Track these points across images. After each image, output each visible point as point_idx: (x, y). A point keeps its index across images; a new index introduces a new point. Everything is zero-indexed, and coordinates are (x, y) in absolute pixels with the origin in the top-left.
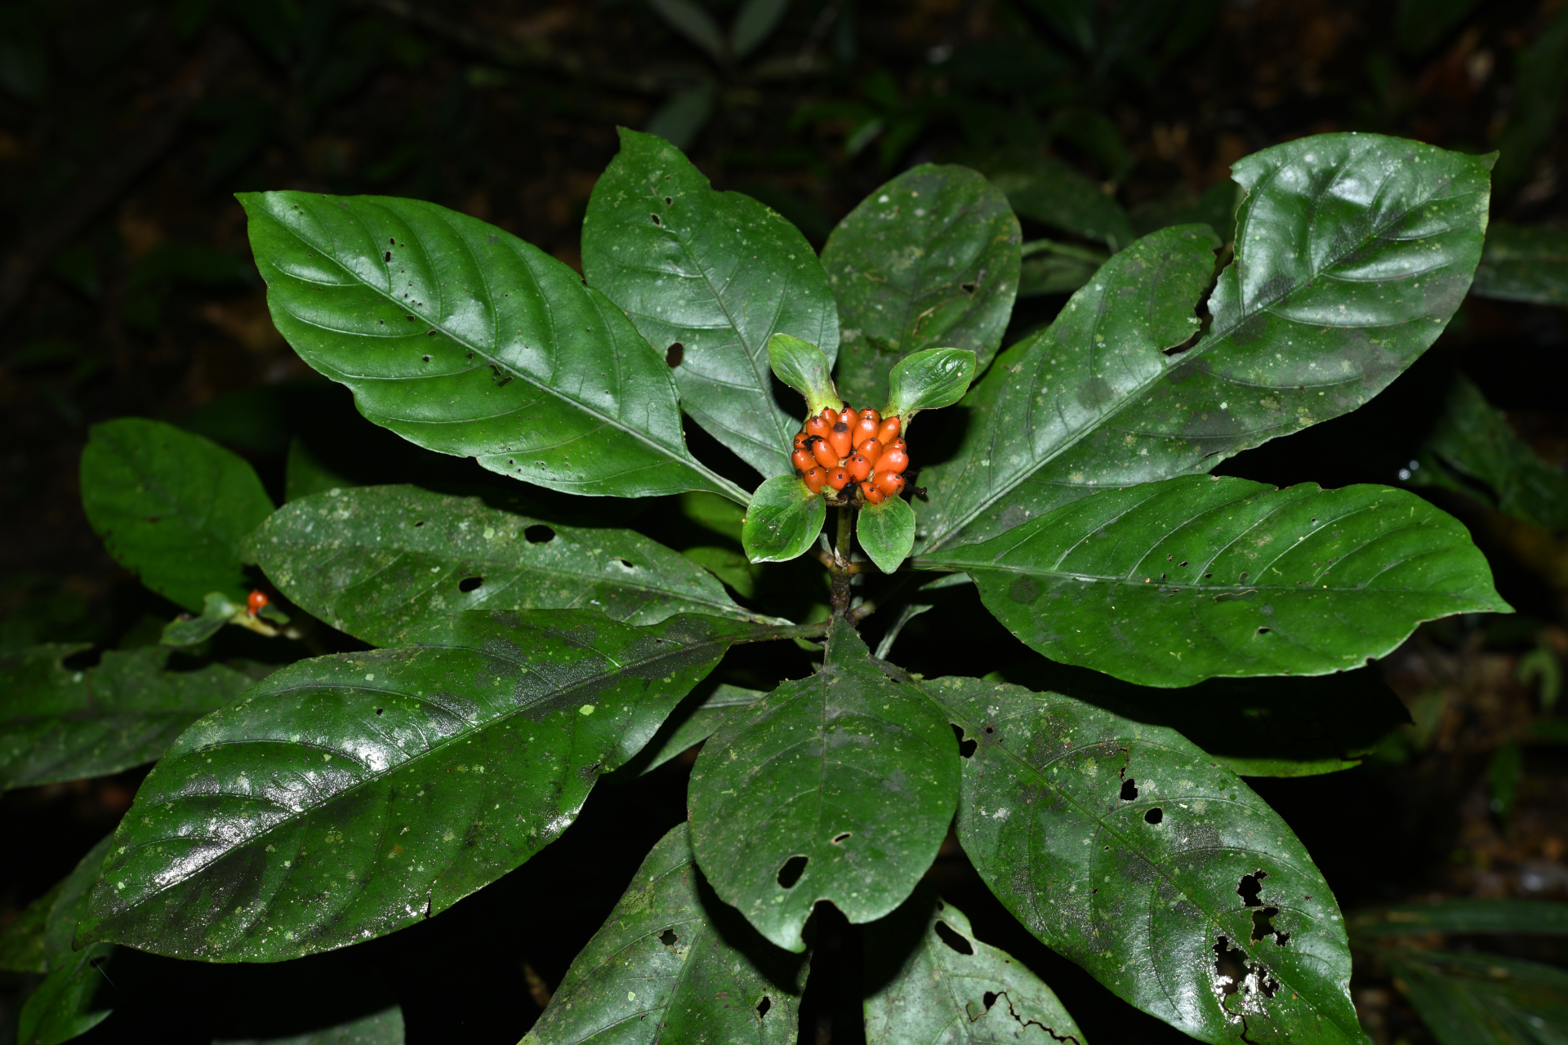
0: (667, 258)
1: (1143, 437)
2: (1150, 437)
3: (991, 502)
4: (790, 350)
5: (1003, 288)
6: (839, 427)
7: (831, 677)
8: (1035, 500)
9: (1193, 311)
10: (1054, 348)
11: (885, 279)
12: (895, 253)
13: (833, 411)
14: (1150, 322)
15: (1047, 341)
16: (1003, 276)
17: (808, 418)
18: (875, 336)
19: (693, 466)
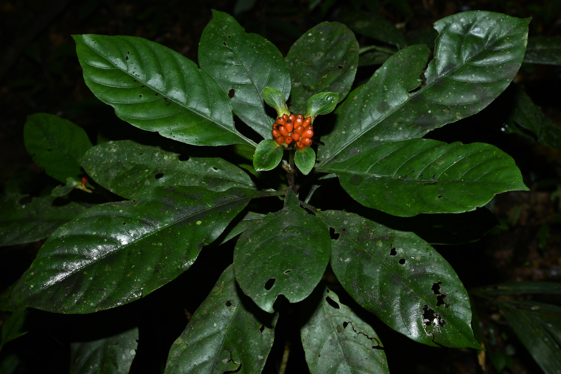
0: (229, 58)
1: (400, 123)
2: (403, 123)
3: (346, 147)
4: (271, 93)
5: (352, 67)
6: (289, 121)
7: (286, 212)
8: (361, 146)
9: (419, 77)
10: (369, 90)
11: (310, 64)
12: (314, 54)
13: (287, 115)
14: (404, 81)
15: (366, 88)
16: (352, 63)
17: (278, 118)
18: (306, 85)
19: (238, 134)
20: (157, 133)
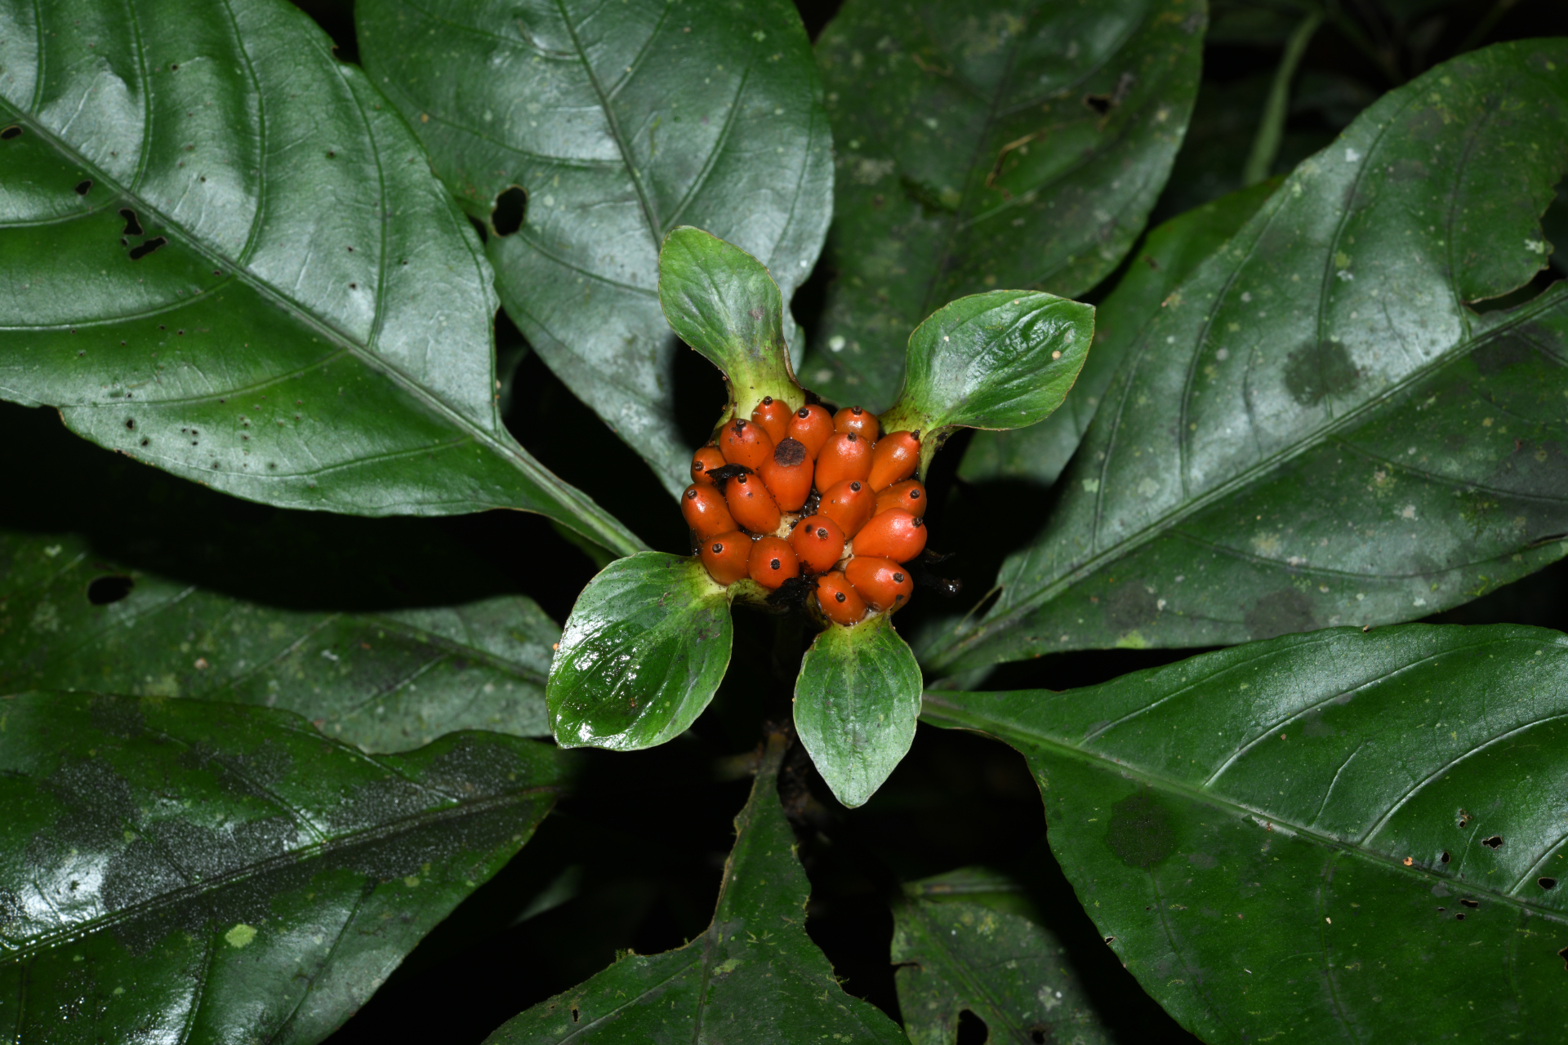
0: (516, 16)
1: (1411, 480)
2: (1425, 481)
3: (1093, 567)
4: (706, 268)
5: (1162, 116)
6: (786, 450)
7: (723, 955)
8: (1179, 579)
9: (1538, 226)
10: (1249, 268)
11: (949, 71)
12: (973, 21)
13: (781, 404)
14: (1449, 239)
15: (1238, 252)
16: (1164, 92)
17: (725, 420)
18: (918, 178)
19: (508, 453)
20: (48, 416)
